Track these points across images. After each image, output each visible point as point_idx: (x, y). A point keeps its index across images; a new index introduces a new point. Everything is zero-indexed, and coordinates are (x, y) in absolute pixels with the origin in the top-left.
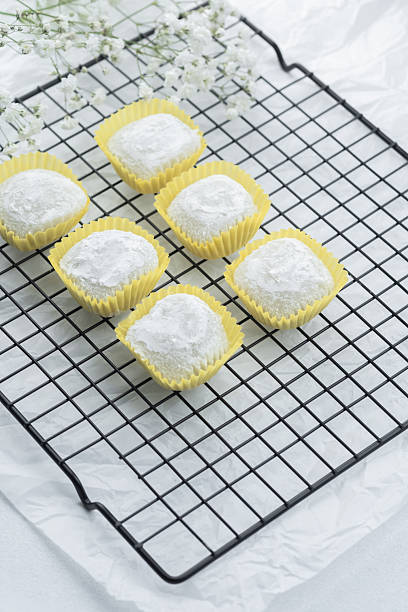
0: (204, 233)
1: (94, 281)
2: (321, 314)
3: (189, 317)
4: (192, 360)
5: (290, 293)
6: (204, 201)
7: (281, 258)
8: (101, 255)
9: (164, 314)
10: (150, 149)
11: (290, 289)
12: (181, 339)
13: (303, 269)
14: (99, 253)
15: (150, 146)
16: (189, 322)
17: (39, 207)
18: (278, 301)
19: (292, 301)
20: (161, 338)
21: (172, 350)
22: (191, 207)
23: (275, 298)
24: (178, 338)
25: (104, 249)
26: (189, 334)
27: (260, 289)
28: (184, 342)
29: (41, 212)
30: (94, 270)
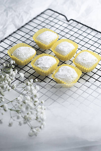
0: (65, 53)
1: (44, 67)
2: (96, 68)
4: (72, 79)
5: (89, 63)
9: (62, 70)
11: (89, 62)
16: (69, 71)
17: (26, 54)
18: (87, 65)
19: (90, 64)
22: (61, 48)
23: (86, 64)
24: (68, 74)
26: (70, 73)
27: (82, 63)
30: (43, 65)
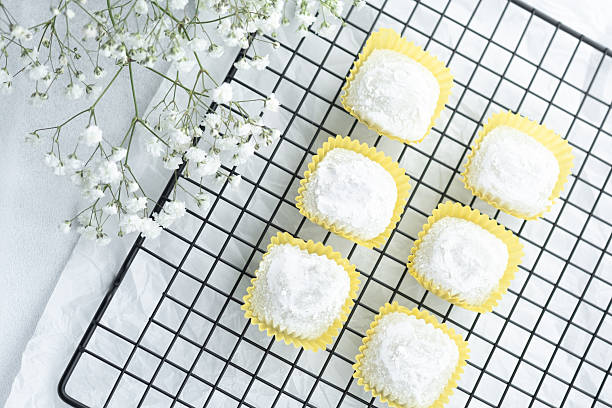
1: (318, 192)
3: (317, 293)
4: (276, 317)
5: (388, 374)
6: (456, 252)
7: (422, 350)
8: (348, 185)
9: (310, 270)
10: (499, 172)
11: (391, 373)
12: (288, 298)
13: (419, 375)
14: (349, 182)
15: (502, 170)
16: (310, 296)
17: (382, 103)
19: (382, 379)
20: (282, 279)
21: (275, 295)
22: (443, 241)
24: (288, 295)
25: (356, 185)
26: (298, 302)
27: (379, 345)
28: (287, 302)
29: (378, 108)
30: (328, 187)
